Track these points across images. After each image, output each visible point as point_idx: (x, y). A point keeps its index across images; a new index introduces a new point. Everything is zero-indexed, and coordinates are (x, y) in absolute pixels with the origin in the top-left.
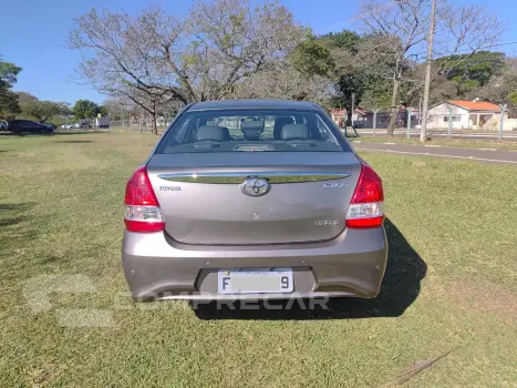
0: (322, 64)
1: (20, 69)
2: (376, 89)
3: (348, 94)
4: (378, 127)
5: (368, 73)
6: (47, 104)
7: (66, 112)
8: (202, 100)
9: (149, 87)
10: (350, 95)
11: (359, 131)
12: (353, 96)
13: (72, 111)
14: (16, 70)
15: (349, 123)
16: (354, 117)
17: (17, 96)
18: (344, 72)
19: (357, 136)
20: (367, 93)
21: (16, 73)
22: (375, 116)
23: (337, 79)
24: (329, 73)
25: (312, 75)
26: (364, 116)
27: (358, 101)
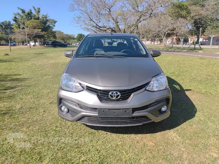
0: (184, 13)
1: (56, 22)
2: (214, 25)
3: (198, 28)
4: (213, 44)
5: (210, 17)
6: (67, 35)
7: (74, 39)
8: (124, 32)
9: (101, 27)
10: (199, 28)
11: (202, 47)
12: (201, 29)
13: (76, 38)
14: (55, 22)
15: (197, 43)
16: (201, 40)
17: (55, 32)
18: (197, 17)
19: (201, 49)
20: (209, 27)
21: (55, 23)
22: (212, 39)
23: (193, 21)
24: (188, 18)
25: (178, 18)
26: (206, 39)
27: (204, 32)
